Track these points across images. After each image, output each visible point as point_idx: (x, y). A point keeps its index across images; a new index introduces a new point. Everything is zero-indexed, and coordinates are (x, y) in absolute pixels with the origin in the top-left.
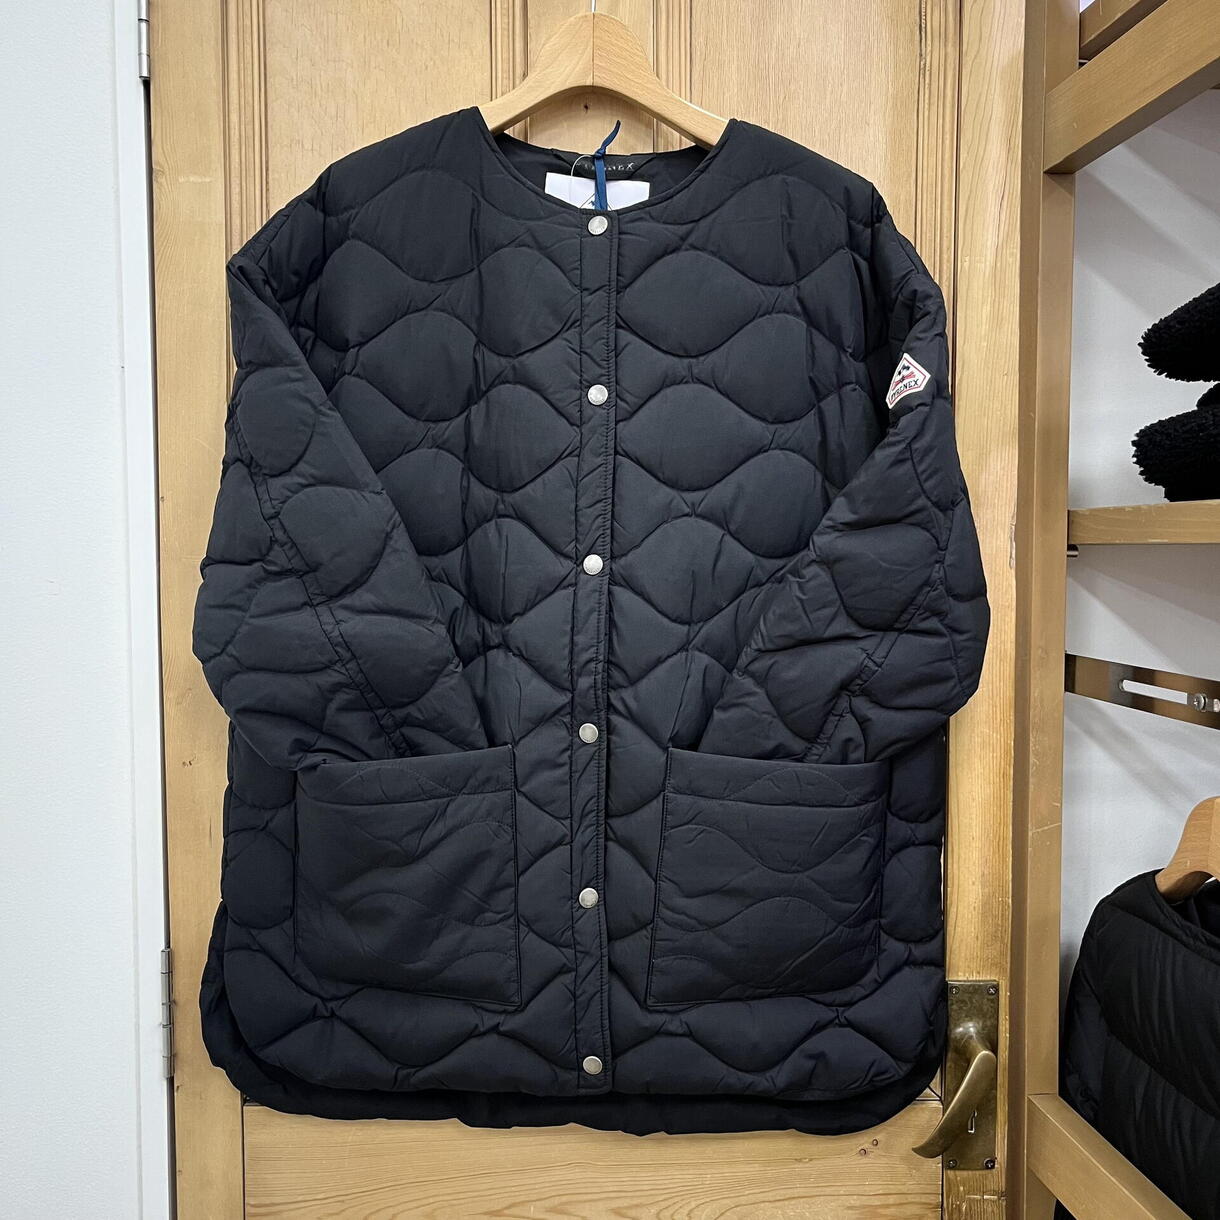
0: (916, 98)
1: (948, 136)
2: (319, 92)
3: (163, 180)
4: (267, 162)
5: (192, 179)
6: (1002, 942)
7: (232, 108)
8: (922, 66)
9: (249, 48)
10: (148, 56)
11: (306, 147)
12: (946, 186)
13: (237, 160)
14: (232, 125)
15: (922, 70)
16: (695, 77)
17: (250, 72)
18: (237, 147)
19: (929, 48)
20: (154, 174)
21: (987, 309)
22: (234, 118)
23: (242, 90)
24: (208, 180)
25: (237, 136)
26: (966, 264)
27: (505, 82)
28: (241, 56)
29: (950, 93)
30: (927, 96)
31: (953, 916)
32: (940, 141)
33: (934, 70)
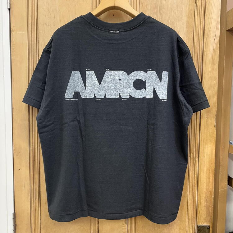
0: (194, 13)
1: (202, 22)
2: (50, 12)
3: (13, 33)
4: (38, 29)
5: (20, 32)
6: (211, 216)
7: (29, 15)
10: (10, 3)
11: (47, 25)
12: (201, 35)
13: (31, 28)
15: (196, 6)
17: (34, 7)
18: (31, 25)
19: (197, 1)
20: (11, 31)
21: (210, 65)
22: (30, 18)
23: (32, 11)
24: (24, 33)
25: (31, 22)
26: (206, 54)
29: (202, 12)
30: (197, 13)
31: (199, 209)
32: (200, 24)
33: (199, 6)
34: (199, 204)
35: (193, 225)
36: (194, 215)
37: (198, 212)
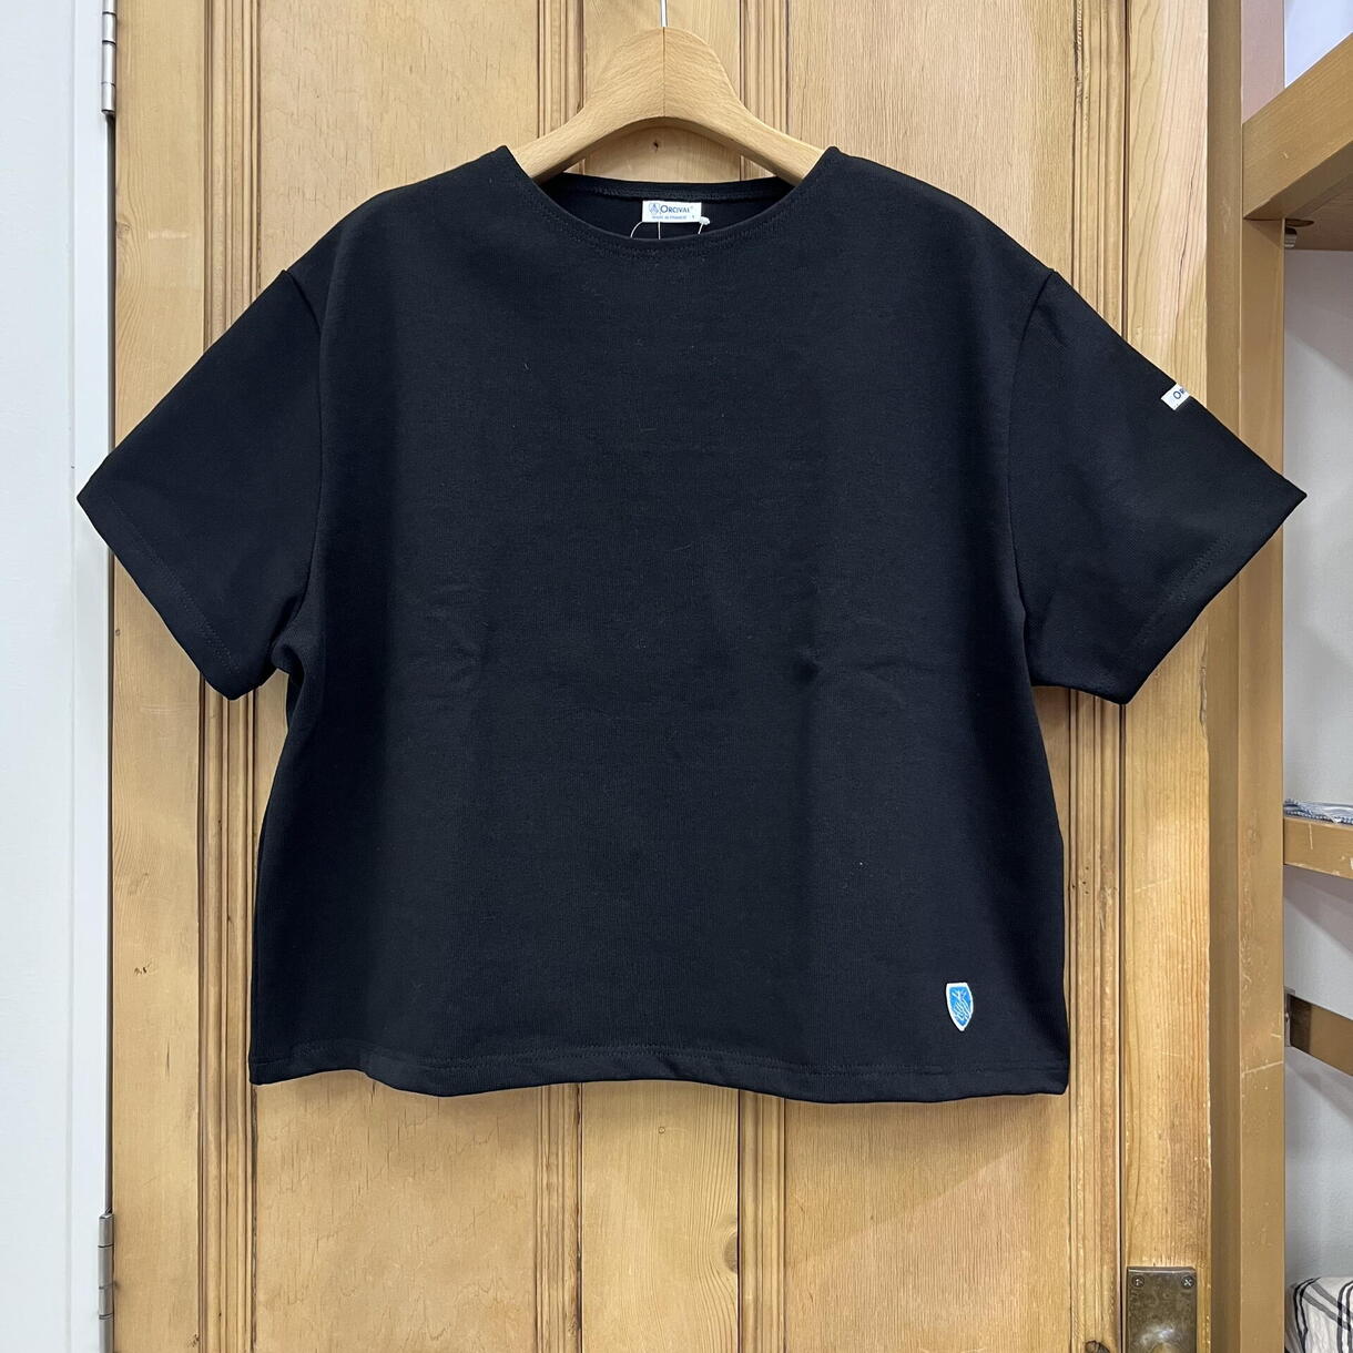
0: (1071, 134)
1: (1112, 177)
3: (130, 236)
5: (166, 234)
6: (1199, 1216)
7: (215, 148)
8: (1078, 94)
9: (239, 76)
10: (114, 85)
11: (307, 196)
12: (1111, 240)
14: (215, 168)
15: (1078, 98)
16: (793, 108)
17: (239, 105)
18: (221, 195)
19: (1087, 71)
20: (118, 230)
22: (218, 160)
23: (229, 128)
25: (222, 178)
27: (556, 115)
28: (229, 84)
29: (1113, 125)
30: (1085, 130)
31: (1133, 1180)
32: (1102, 184)
33: (1095, 98)
34: (1131, 1149)
35: (1105, 1267)
36: (1109, 1212)
37: (1127, 1193)
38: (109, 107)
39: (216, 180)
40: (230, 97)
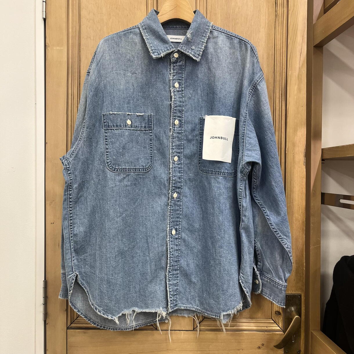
0: (275, 24)
1: (284, 35)
2: (96, 23)
3: (49, 48)
4: (80, 43)
5: (58, 48)
6: (302, 281)
7: (70, 27)
9: (75, 10)
10: (45, 12)
11: (91, 39)
12: (284, 50)
13: (71, 42)
14: (70, 32)
15: (276, 16)
17: (75, 17)
18: (71, 38)
19: (278, 9)
20: (46, 48)
21: (296, 87)
22: (70, 30)
23: (73, 22)
24: (62, 48)
25: (71, 35)
26: (290, 73)
28: (73, 12)
29: (285, 22)
30: (278, 23)
32: (282, 36)
33: (280, 15)
38: (44, 17)
39: (70, 35)
40: (73, 15)
